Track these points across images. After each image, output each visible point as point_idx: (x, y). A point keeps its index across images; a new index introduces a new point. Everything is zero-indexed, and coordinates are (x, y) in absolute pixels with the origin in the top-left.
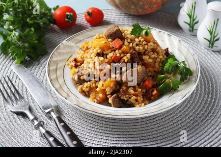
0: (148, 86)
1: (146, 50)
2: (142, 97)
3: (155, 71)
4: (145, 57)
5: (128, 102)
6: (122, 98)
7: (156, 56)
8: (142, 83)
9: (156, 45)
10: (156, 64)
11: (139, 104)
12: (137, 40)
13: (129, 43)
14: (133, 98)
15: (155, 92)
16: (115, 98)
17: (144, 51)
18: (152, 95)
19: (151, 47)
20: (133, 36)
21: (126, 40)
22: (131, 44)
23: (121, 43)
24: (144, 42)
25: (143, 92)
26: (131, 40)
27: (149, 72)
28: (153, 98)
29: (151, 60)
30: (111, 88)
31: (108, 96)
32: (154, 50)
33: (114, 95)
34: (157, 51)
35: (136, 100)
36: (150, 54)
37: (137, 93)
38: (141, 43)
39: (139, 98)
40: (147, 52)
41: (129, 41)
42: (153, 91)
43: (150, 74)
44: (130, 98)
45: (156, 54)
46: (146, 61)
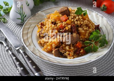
0: (78, 47)
1: (82, 25)
2: (73, 52)
3: (85, 38)
4: (80, 29)
5: (64, 55)
6: (60, 51)
7: (87, 29)
8: (76, 44)
9: (89, 22)
10: (87, 34)
11: (70, 57)
12: (77, 17)
13: (72, 19)
14: (67, 52)
15: (82, 51)
16: (56, 51)
17: (80, 25)
18: (80, 53)
19: (85, 23)
20: (76, 14)
21: (70, 17)
22: (73, 20)
23: (66, 18)
24: (82, 20)
25: (75, 50)
26: (74, 17)
27: (82, 38)
28: (80, 54)
29: (83, 31)
30: (55, 44)
31: (53, 49)
32: (87, 25)
33: (56, 49)
34: (89, 26)
35: (69, 54)
36: (83, 27)
37: (70, 50)
38: (79, 20)
39: (71, 53)
40: (82, 26)
41: (72, 17)
42: (81, 50)
43: (81, 39)
44: (65, 52)
45: (88, 28)
46: (80, 31)
